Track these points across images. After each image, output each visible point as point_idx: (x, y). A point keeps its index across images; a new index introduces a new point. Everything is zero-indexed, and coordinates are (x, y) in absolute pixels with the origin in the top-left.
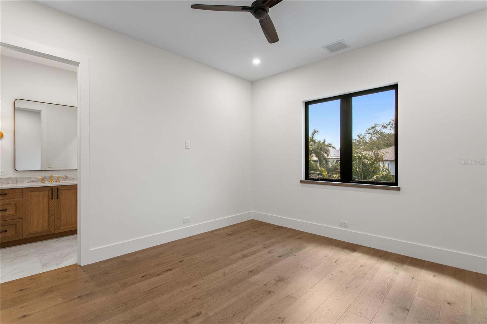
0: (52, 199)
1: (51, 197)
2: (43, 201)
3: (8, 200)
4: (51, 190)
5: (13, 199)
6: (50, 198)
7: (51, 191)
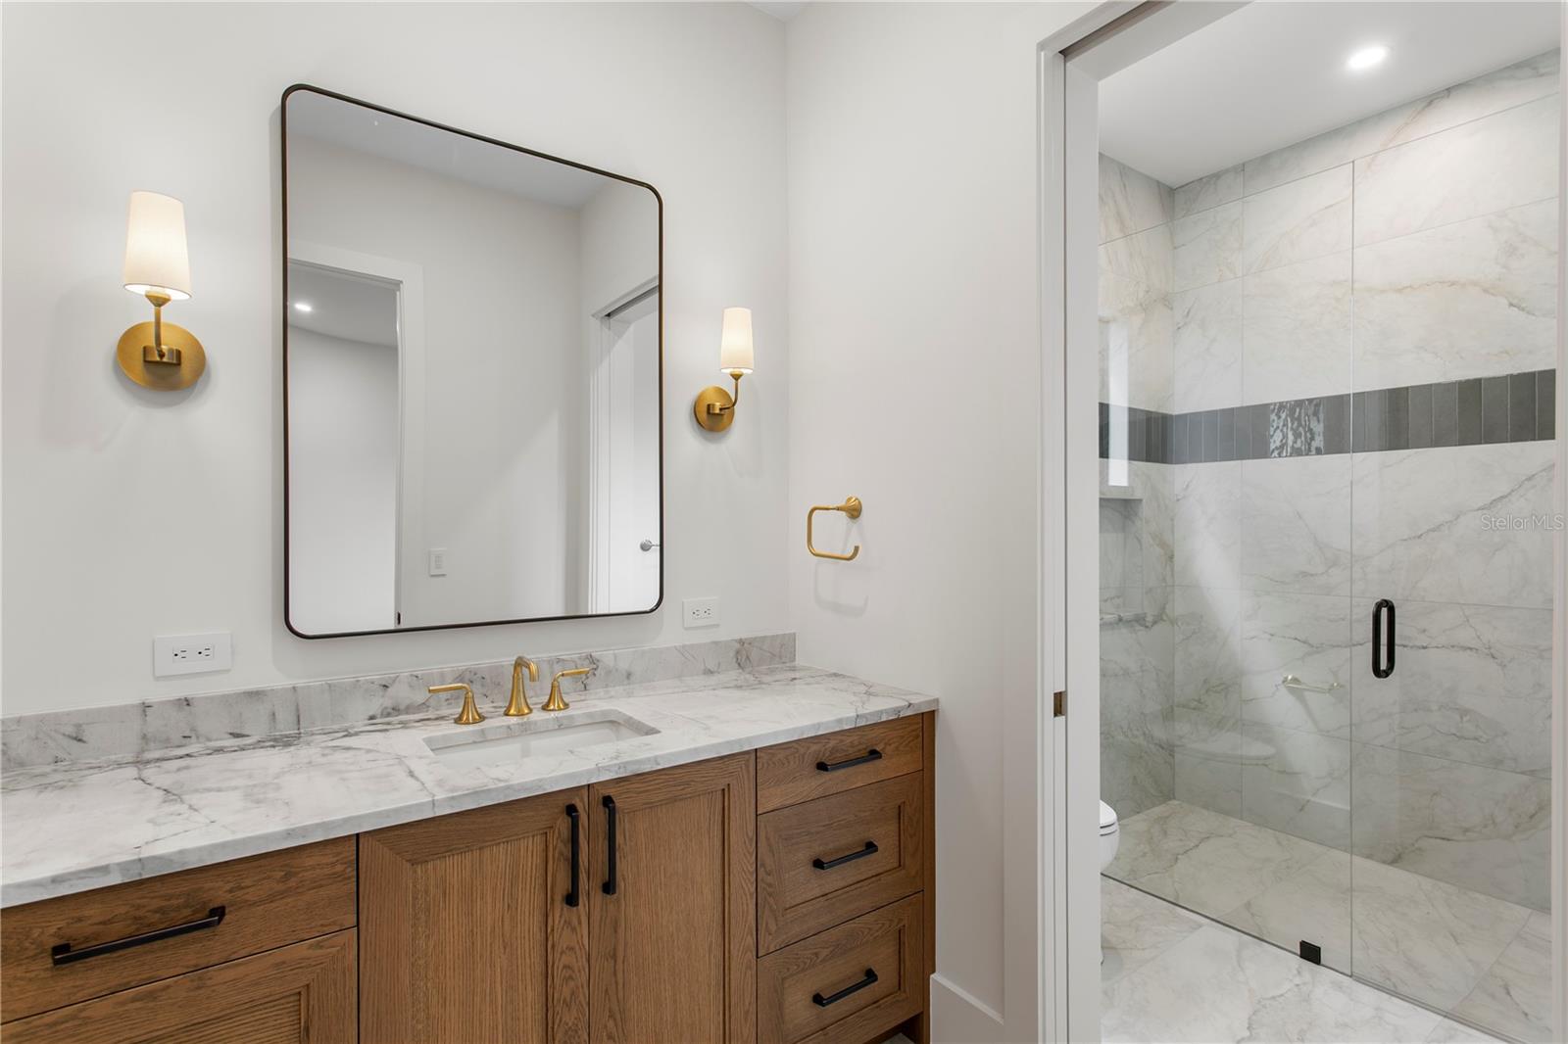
0: (571, 899)
1: (563, 885)
2: (507, 927)
3: (230, 974)
4: (563, 824)
5: (279, 956)
6: (559, 898)
7: (566, 832)
